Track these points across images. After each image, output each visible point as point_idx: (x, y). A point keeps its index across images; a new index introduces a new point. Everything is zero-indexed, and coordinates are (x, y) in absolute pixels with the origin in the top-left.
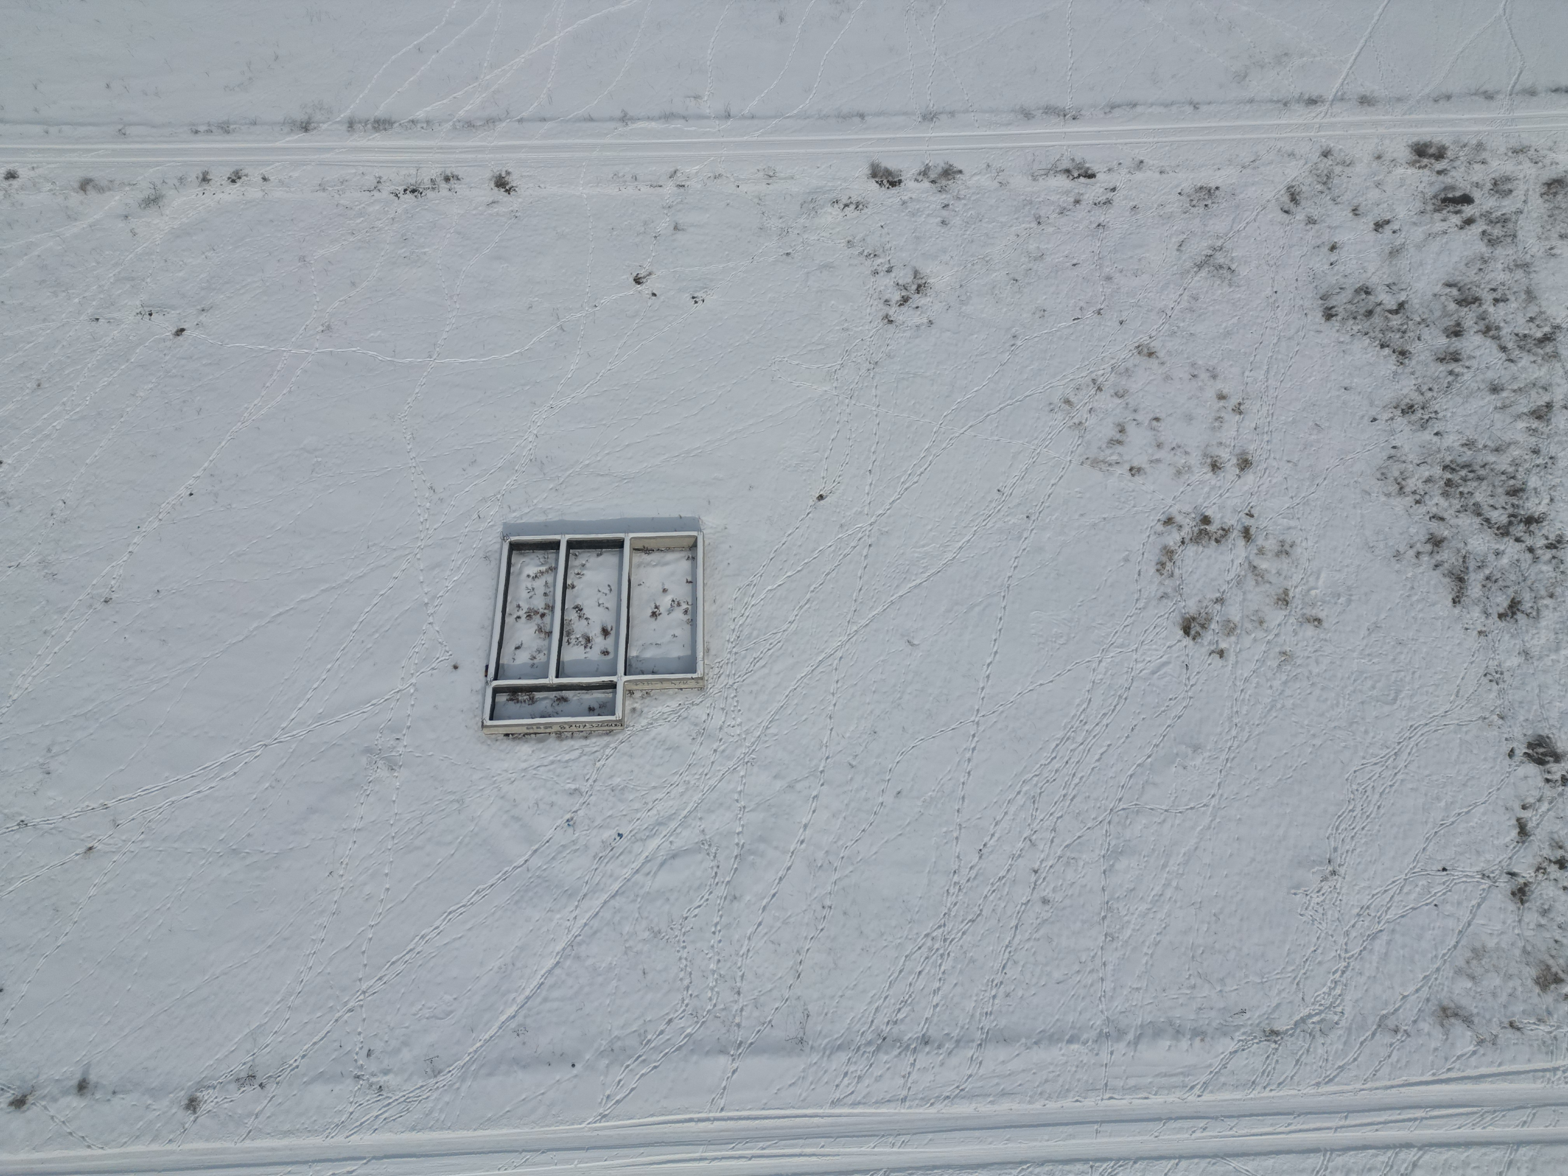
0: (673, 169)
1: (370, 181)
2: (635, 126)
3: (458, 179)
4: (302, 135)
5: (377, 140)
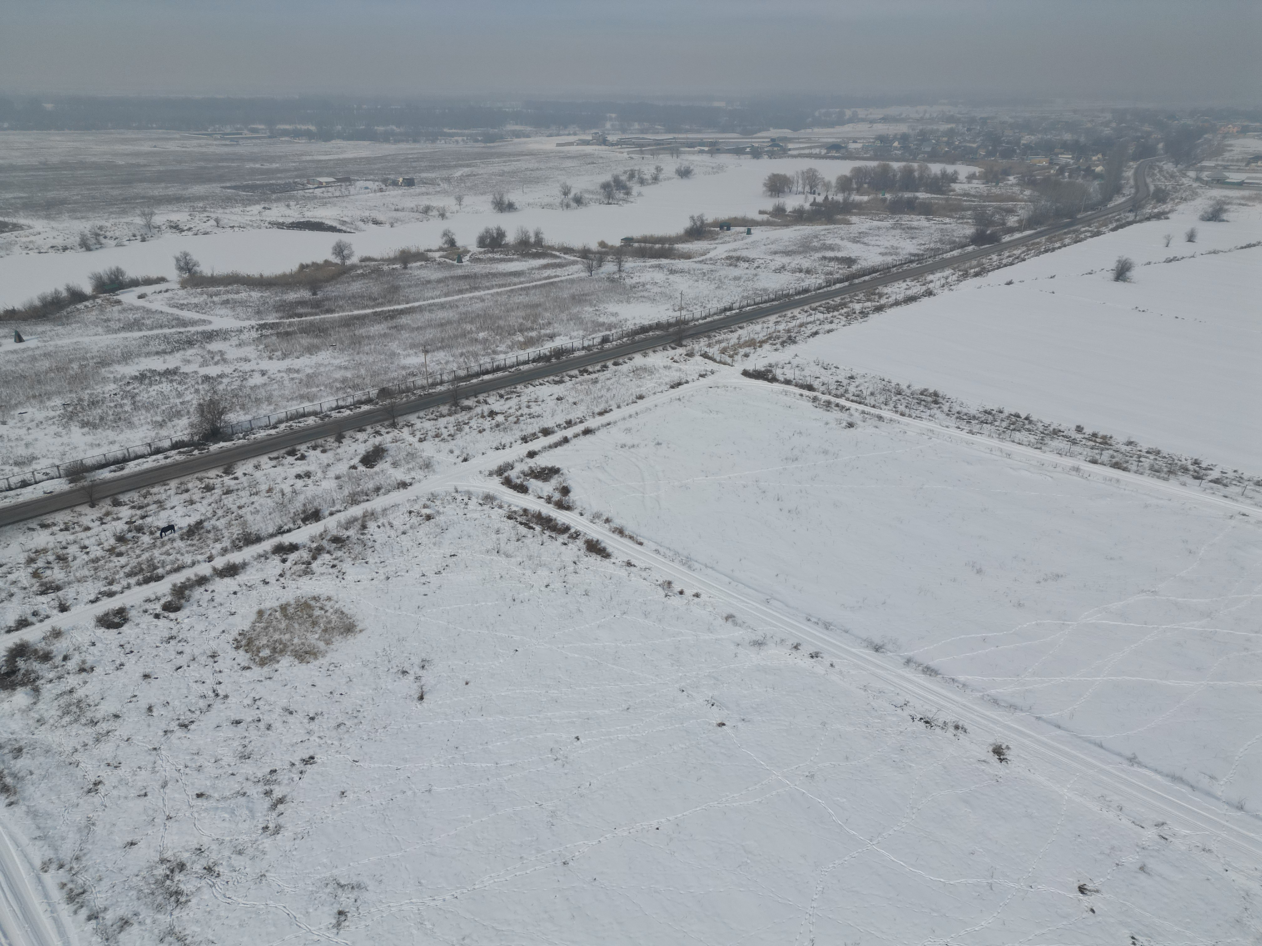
0: (1161, 820)
1: (900, 701)
2: (1140, 770)
3: (965, 732)
4: (872, 652)
5: (921, 679)
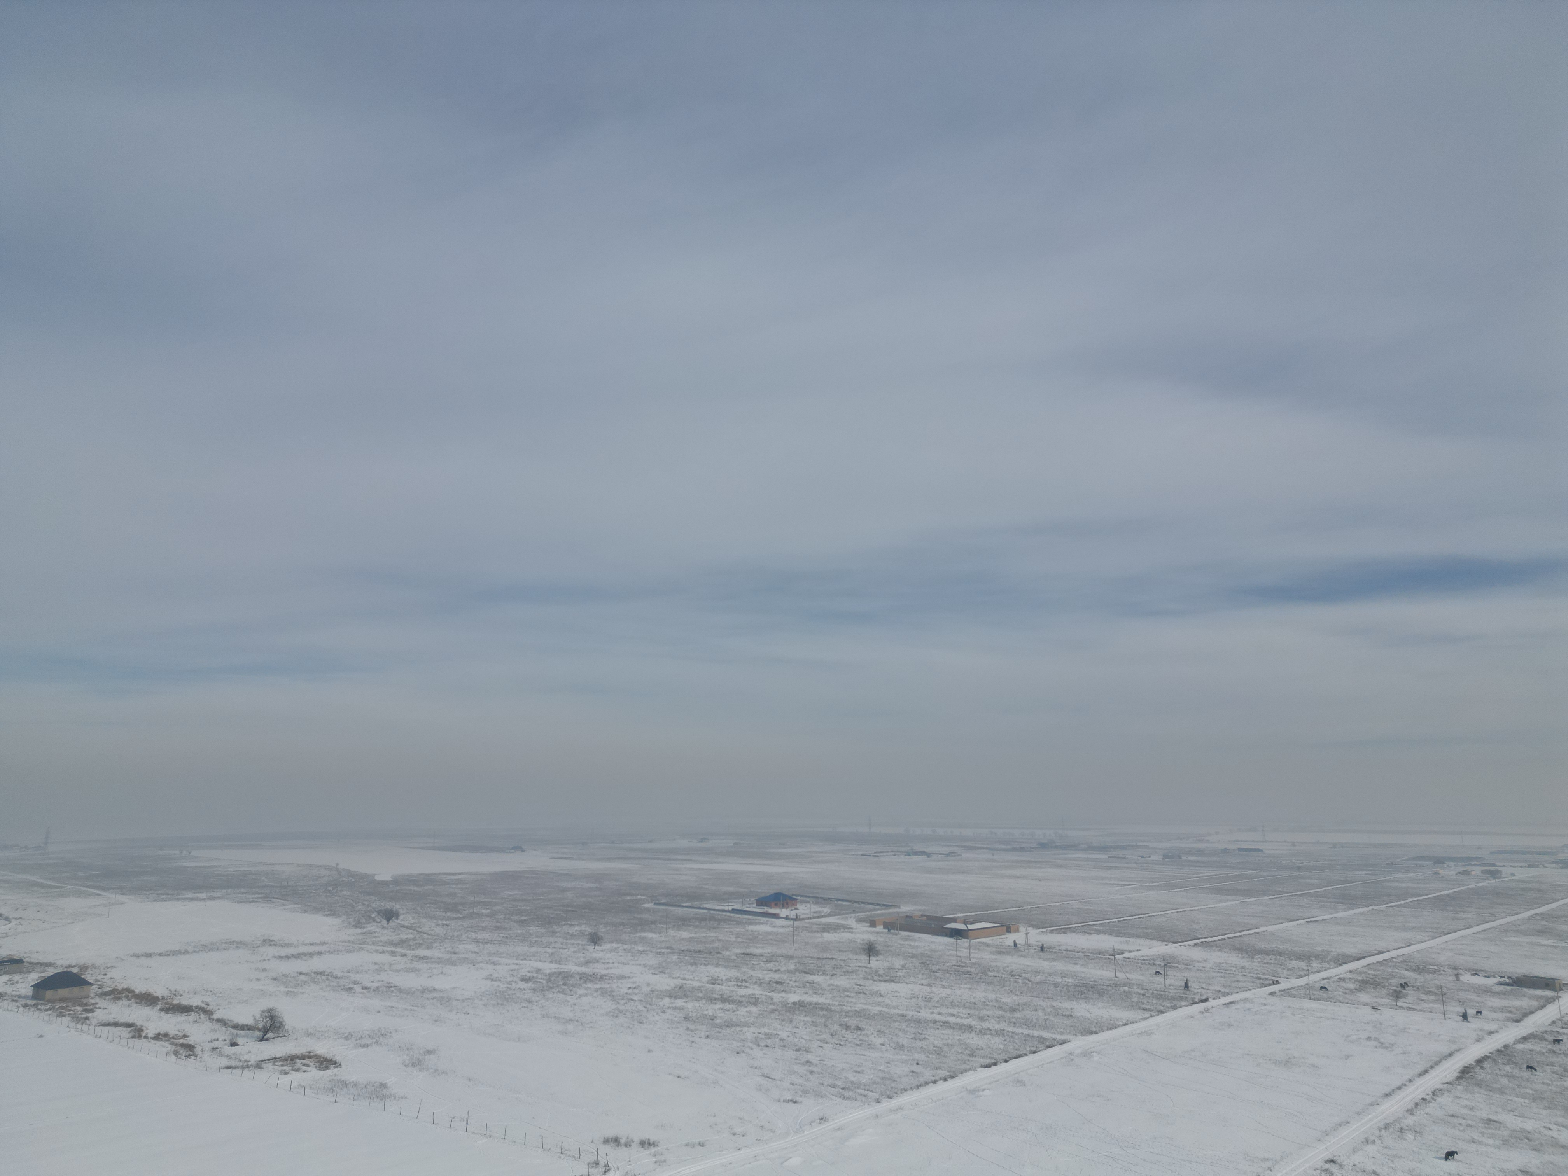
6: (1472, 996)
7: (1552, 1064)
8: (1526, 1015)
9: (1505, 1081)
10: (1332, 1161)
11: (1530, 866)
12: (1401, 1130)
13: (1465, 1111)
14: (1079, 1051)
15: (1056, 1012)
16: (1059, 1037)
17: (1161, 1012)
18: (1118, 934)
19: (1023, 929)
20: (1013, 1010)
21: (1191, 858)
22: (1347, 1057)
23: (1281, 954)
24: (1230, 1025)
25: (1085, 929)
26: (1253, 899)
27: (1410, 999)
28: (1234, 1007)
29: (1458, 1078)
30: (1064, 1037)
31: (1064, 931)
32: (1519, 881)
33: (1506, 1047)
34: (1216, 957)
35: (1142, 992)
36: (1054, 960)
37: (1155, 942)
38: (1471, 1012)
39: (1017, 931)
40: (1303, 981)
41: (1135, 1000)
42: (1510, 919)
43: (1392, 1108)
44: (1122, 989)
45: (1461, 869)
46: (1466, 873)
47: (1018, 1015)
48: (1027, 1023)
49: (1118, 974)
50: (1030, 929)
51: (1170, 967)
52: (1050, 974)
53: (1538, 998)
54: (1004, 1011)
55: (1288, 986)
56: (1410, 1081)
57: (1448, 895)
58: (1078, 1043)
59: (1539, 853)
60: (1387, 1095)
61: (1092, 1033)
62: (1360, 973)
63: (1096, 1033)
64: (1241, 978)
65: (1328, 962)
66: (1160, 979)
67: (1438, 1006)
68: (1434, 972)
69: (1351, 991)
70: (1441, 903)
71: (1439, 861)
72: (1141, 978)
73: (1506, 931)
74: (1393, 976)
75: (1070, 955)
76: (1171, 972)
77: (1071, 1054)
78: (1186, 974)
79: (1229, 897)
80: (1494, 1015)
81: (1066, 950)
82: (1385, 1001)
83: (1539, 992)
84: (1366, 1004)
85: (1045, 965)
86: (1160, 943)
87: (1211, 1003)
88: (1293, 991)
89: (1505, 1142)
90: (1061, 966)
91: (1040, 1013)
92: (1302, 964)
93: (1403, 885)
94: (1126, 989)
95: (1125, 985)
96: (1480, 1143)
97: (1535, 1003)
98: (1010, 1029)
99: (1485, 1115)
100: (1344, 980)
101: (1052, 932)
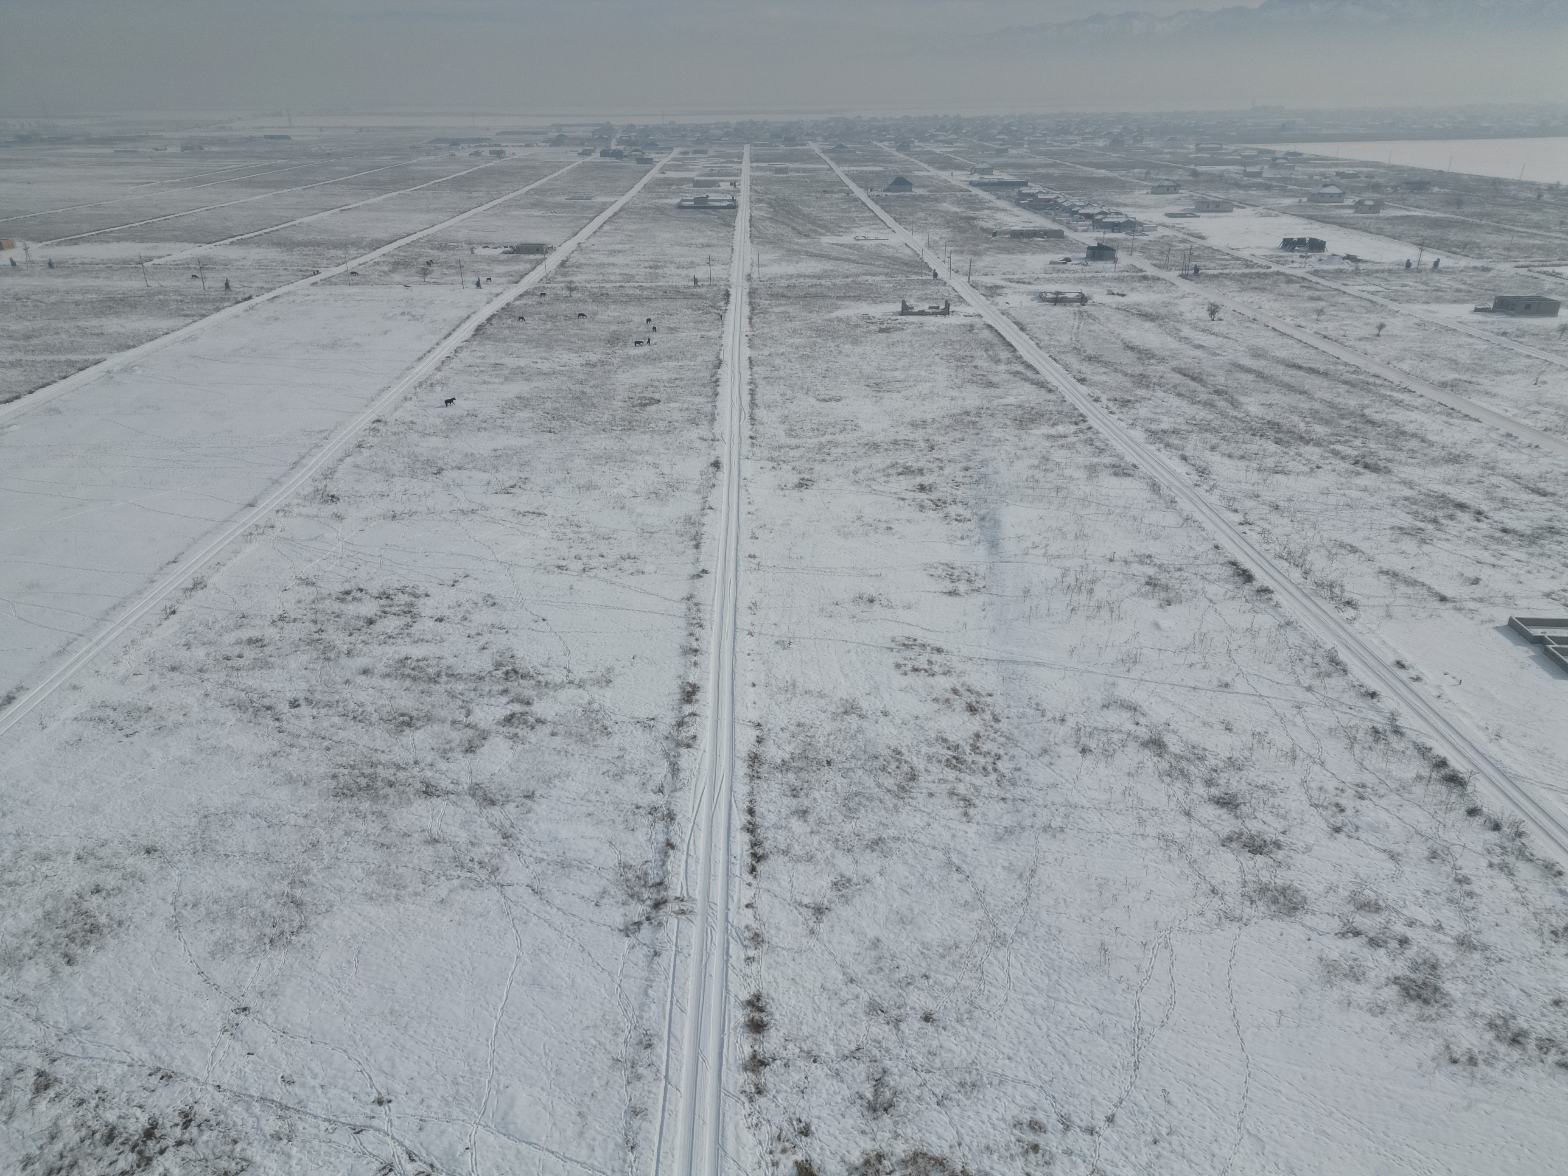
6: (483, 266)
7: (539, 313)
8: (522, 277)
9: (507, 332)
10: (379, 421)
11: (527, 146)
12: (432, 385)
13: (478, 361)
14: (117, 368)
15: (84, 332)
16: (91, 358)
17: (204, 316)
18: (142, 240)
19: (19, 244)
20: (27, 337)
21: (214, 149)
22: (386, 332)
23: (318, 244)
24: (276, 319)
25: (102, 237)
26: (285, 191)
27: (435, 274)
28: (278, 301)
29: (474, 335)
30: (97, 357)
31: (75, 242)
32: (519, 160)
33: (508, 304)
34: (255, 254)
35: (180, 298)
36: (67, 276)
37: (186, 245)
38: (483, 279)
39: (12, 246)
40: (341, 269)
41: (174, 307)
42: (512, 195)
43: (424, 369)
44: (157, 298)
45: (473, 151)
46: (477, 154)
47: (35, 341)
48: (48, 349)
49: (149, 283)
50: (30, 244)
51: (207, 269)
52: (67, 292)
53: (531, 261)
54: (16, 339)
55: (329, 275)
56: (438, 344)
57: (463, 176)
58: (115, 361)
59: (534, 133)
60: (420, 359)
61: (129, 347)
62: (393, 256)
63: (134, 347)
64: (282, 272)
65: (363, 248)
66: (198, 283)
67: (458, 278)
68: (454, 248)
69: (386, 273)
70: (458, 184)
71: (455, 143)
72: (178, 284)
73: (509, 206)
74: (420, 256)
75: (88, 268)
76: (208, 274)
77: (109, 372)
78: (225, 274)
79: (261, 190)
80: (500, 280)
81: (83, 263)
82: (415, 278)
83: (532, 257)
84: (399, 284)
85: (59, 283)
86: (192, 245)
87: (256, 300)
88: (333, 279)
89: (506, 379)
90: (78, 282)
91: (64, 336)
92: (340, 253)
93: (426, 168)
94: (162, 297)
95: (159, 293)
96: (489, 382)
97: (528, 266)
98: (30, 358)
99: (493, 361)
100: (378, 263)
101: (59, 244)
